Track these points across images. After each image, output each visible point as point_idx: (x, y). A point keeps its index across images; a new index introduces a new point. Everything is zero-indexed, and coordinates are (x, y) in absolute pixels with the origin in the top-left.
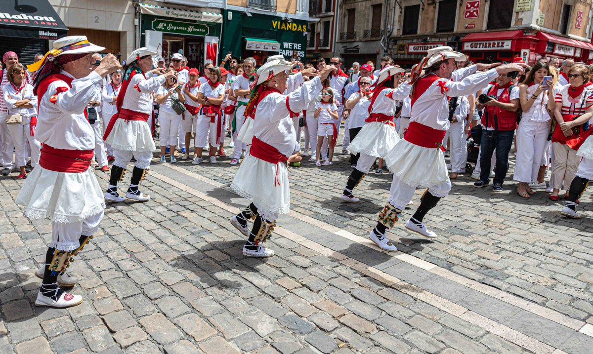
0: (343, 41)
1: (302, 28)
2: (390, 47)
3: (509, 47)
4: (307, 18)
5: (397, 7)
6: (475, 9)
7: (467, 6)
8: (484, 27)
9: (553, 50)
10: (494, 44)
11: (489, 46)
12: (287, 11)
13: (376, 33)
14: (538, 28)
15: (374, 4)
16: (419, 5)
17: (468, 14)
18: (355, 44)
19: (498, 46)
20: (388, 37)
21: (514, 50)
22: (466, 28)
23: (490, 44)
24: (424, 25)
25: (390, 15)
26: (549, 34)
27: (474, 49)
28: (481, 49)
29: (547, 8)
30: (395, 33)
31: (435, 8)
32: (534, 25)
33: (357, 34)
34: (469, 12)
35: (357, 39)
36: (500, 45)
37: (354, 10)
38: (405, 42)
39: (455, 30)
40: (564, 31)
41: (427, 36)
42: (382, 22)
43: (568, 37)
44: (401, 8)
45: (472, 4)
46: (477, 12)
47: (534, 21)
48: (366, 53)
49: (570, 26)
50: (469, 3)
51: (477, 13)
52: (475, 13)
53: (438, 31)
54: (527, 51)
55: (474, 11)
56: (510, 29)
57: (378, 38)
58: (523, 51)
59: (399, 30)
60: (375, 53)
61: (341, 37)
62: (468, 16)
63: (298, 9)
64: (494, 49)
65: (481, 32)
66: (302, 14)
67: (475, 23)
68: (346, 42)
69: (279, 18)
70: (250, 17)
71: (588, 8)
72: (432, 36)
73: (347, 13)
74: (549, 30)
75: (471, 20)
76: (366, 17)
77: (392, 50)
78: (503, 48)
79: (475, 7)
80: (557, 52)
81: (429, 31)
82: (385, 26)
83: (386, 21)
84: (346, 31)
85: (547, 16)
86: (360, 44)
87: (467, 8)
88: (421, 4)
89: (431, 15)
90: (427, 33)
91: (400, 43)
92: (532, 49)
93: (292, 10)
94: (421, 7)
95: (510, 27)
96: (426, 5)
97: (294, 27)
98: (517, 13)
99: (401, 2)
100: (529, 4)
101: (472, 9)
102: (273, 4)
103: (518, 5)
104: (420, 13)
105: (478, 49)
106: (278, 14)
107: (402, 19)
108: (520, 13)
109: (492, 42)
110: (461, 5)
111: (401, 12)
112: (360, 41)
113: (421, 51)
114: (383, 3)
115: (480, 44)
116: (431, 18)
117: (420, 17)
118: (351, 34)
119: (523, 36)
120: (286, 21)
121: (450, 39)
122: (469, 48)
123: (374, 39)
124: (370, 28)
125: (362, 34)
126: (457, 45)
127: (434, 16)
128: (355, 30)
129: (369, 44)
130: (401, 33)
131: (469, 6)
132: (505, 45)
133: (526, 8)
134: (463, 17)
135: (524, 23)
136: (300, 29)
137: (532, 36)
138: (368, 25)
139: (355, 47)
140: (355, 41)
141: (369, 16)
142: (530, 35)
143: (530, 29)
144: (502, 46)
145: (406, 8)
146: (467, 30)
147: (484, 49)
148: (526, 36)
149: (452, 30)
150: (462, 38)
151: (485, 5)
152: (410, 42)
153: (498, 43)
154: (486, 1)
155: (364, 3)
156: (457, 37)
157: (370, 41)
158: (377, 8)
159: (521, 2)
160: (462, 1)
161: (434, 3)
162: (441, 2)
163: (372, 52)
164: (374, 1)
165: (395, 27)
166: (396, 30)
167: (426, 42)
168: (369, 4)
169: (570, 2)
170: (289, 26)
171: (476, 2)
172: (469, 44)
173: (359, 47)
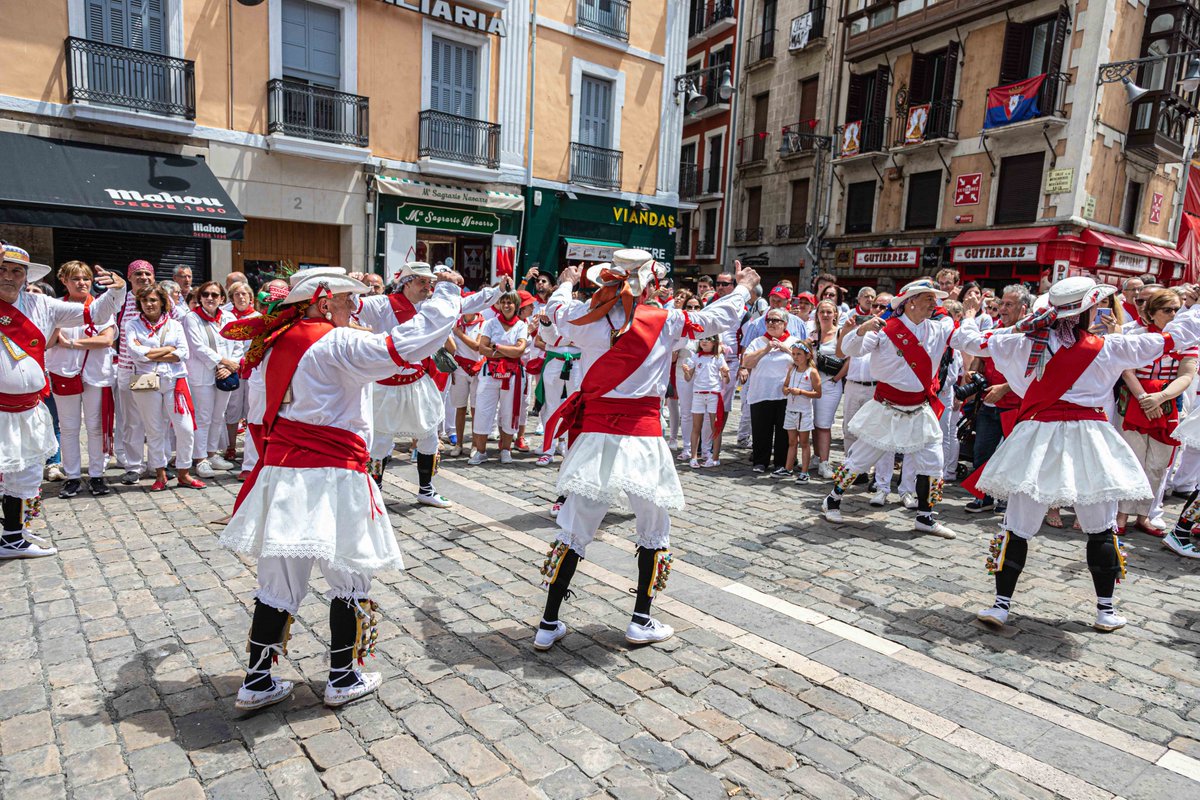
0: (740, 244)
1: (667, 221)
2: (824, 255)
3: (1033, 257)
4: (676, 203)
5: (836, 184)
6: (974, 189)
7: (960, 183)
8: (990, 221)
9: (1111, 262)
10: (1007, 251)
11: (998, 255)
12: (640, 191)
13: (798, 230)
14: (1084, 222)
15: (795, 178)
16: (875, 182)
17: (961, 197)
18: (761, 250)
19: (1014, 255)
20: (820, 238)
21: (1041, 262)
22: (958, 221)
23: (999, 251)
24: (883, 216)
25: (823, 198)
26: (1104, 233)
27: (971, 259)
28: (984, 259)
29: (1099, 188)
30: (832, 231)
31: (902, 186)
32: (1076, 218)
33: (765, 233)
34: (963, 193)
35: (765, 242)
36: (1018, 252)
37: (759, 188)
38: (850, 247)
39: (938, 226)
40: (1130, 228)
41: (888, 236)
42: (809, 212)
43: (1137, 240)
44: (842, 186)
45: (969, 180)
46: (976, 193)
47: (1077, 210)
48: (780, 265)
49: (1140, 219)
50: (963, 178)
51: (977, 196)
52: (973, 196)
53: (908, 227)
54: (1065, 264)
55: (972, 192)
56: (1036, 224)
57: (801, 240)
58: (1058, 263)
59: (838, 225)
60: (797, 265)
61: (737, 238)
62: (961, 202)
63: (659, 187)
64: (1006, 259)
65: (984, 230)
66: (668, 196)
67: (975, 213)
68: (745, 247)
69: (626, 204)
70: (574, 200)
71: (1171, 188)
72: (898, 237)
73: (746, 195)
74: (1103, 227)
75: (965, 209)
76: (781, 202)
77: (827, 262)
78: (1022, 259)
79: (973, 186)
80: (1117, 265)
81: (891, 227)
82: (815, 219)
83: (815, 209)
84: (745, 226)
85: (1099, 202)
86: (769, 250)
87: (960, 186)
88: (878, 179)
89: (895, 198)
90: (889, 231)
91: (842, 247)
92: (1073, 259)
93: (648, 189)
94: (878, 185)
95: (1034, 220)
96: (886, 181)
97: (652, 219)
98: (1048, 196)
99: (842, 176)
100: (1069, 180)
101: (968, 189)
102: (615, 178)
103: (1049, 182)
104: (877, 195)
105: (978, 259)
106: (624, 196)
107: (845, 205)
108: (1052, 197)
109: (1002, 248)
110: (948, 181)
111: (842, 194)
112: (771, 245)
113: (878, 263)
114: (811, 177)
115: (982, 251)
116: (896, 204)
117: (876, 202)
118: (754, 233)
119: (1056, 237)
120: (637, 209)
121: (929, 242)
122: (963, 259)
123: (795, 240)
124: (788, 222)
125: (773, 232)
126: (941, 252)
127: (901, 200)
128: (761, 225)
129: (786, 250)
130: (843, 231)
131: (963, 183)
132: (1025, 252)
133: (1064, 187)
134: (951, 202)
135: (1060, 215)
136: (663, 222)
137: (1074, 237)
138: (783, 217)
139: (761, 256)
140: (761, 245)
141: (785, 199)
142: (1070, 236)
143: (1069, 225)
144: (1021, 255)
145: (851, 185)
146: (960, 227)
147: (989, 259)
148: (1063, 237)
149: (934, 226)
150: (950, 241)
151: (990, 181)
152: (858, 246)
153: (1014, 250)
154: (992, 175)
155: (777, 177)
156: (943, 237)
157: (787, 244)
158: (800, 185)
159: (1054, 176)
160: (950, 174)
161: (901, 177)
162: (913, 177)
163: (791, 264)
164: (794, 173)
165: (831, 220)
166: (834, 224)
167: (886, 246)
168: (785, 179)
169: (1141, 178)
170: (644, 217)
171: (975, 177)
172: (962, 251)
173: (768, 256)
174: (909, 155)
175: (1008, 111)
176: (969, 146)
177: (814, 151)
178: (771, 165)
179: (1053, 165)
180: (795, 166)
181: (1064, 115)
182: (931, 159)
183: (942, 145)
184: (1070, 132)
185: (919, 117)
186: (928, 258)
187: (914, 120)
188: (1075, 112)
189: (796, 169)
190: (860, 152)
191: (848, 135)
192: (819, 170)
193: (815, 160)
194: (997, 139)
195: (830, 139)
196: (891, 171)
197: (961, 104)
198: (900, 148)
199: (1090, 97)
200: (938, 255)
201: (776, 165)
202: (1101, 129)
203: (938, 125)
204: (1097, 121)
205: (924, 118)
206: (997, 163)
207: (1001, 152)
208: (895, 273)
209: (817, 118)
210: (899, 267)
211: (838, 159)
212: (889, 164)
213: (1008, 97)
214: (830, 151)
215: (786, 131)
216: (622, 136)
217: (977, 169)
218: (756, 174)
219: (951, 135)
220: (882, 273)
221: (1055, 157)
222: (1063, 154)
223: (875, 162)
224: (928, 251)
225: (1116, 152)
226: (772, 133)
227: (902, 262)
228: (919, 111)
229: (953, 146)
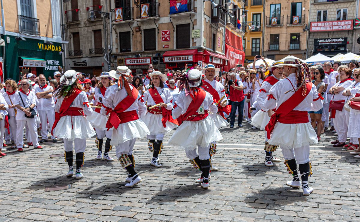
1: (59, 49)
2: (112, 61)
3: (191, 60)
5: (114, 32)
6: (168, 36)
8: (175, 48)
9: (212, 61)
10: (183, 58)
11: (180, 59)
12: (47, 36)
13: (99, 51)
14: (204, 48)
15: (94, 29)
18: (83, 60)
19: (185, 59)
20: (110, 54)
21: (194, 61)
22: (164, 47)
24: (135, 45)
25: (109, 38)
26: (209, 51)
27: (171, 61)
28: (175, 61)
29: (206, 36)
30: (114, 51)
31: (141, 34)
32: (202, 46)
33: (84, 52)
34: (164, 37)
35: (84, 56)
36: (186, 58)
37: (78, 33)
38: (123, 57)
39: (157, 49)
40: (214, 49)
41: (138, 53)
42: (103, 43)
43: (216, 53)
44: (116, 33)
45: (166, 32)
46: (169, 37)
47: (202, 44)
48: (93, 65)
49: (216, 46)
50: (164, 32)
51: (169, 38)
53: (145, 50)
54: (201, 62)
56: (190, 49)
57: (101, 55)
58: (199, 62)
59: (117, 49)
60: (101, 65)
61: (70, 54)
62: (164, 40)
63: (54, 34)
64: (183, 61)
65: (173, 50)
66: (57, 38)
67: (169, 44)
68: (74, 58)
69: (42, 42)
70: (24, 41)
71: (222, 35)
72: (142, 53)
73: (72, 35)
74: (208, 49)
75: (166, 43)
76: (90, 39)
77: (114, 63)
78: (188, 61)
81: (139, 50)
82: (106, 46)
83: (106, 42)
84: (73, 49)
85: (207, 40)
86: (87, 59)
87: (163, 35)
88: (131, 31)
89: (139, 38)
91: (119, 58)
92: (203, 60)
93: (50, 35)
94: (131, 33)
95: (189, 47)
96: (134, 32)
98: (193, 39)
99: (116, 29)
101: (166, 36)
102: (37, 30)
103: (193, 34)
104: (131, 37)
105: (173, 61)
106: (42, 38)
107: (119, 41)
108: (194, 39)
109: (181, 57)
110: (158, 33)
111: (117, 36)
112: (87, 57)
113: (135, 63)
114: (102, 29)
115: (174, 58)
116: (139, 40)
117: (131, 40)
118: (78, 52)
120: (48, 44)
121: (154, 55)
122: (168, 61)
123: (98, 55)
124: (93, 47)
125: (87, 52)
126: (159, 59)
127: (141, 39)
128: (80, 49)
129: (94, 59)
130: (119, 51)
132: (189, 58)
133: (198, 36)
134: (160, 40)
135: (198, 45)
136: (57, 49)
138: (91, 45)
139: (84, 62)
140: (82, 57)
142: (202, 52)
143: (201, 49)
145: (120, 33)
146: (165, 49)
147: (177, 61)
148: (199, 53)
149: (155, 49)
150: (162, 54)
151: (173, 33)
152: (126, 57)
153: (185, 57)
154: (174, 31)
155: (86, 28)
156: (159, 53)
157: (95, 57)
158: (97, 33)
159: (194, 32)
160: (158, 30)
161: (140, 30)
162: (145, 30)
163: (98, 65)
164: (94, 27)
165: (113, 47)
166: (115, 48)
167: (138, 57)
168: (90, 29)
169: (215, 33)
170: (50, 47)
171: (168, 31)
172: (167, 58)
173: (87, 62)
174: (142, 22)
175: (176, 8)
176: (165, 20)
177: (102, 18)
178: (82, 23)
179: (193, 28)
180: (94, 24)
181: (195, 11)
182: (150, 24)
183: (155, 19)
184: (197, 17)
185: (145, 8)
186: (155, 61)
187: (143, 9)
188: (198, 10)
189: (95, 25)
190: (124, 20)
191: (117, 13)
192: (105, 26)
193: (103, 22)
194: (174, 18)
195: (108, 14)
196: (136, 28)
197: (159, 4)
198: (139, 19)
199: (202, 6)
200: (158, 60)
201: (85, 23)
202: (205, 16)
203: (152, 12)
204: (204, 14)
205: (147, 9)
206: (175, 26)
207: (176, 23)
208: (143, 67)
209: (102, 5)
210: (144, 65)
211: (114, 23)
212: (135, 25)
213: (176, 3)
214: (109, 18)
215: (88, 9)
216: (38, 12)
217: (168, 29)
218: (76, 27)
219: (157, 16)
220: (137, 67)
221: (194, 25)
222: (196, 25)
223: (130, 24)
224: (154, 58)
225: (209, 24)
226: (81, 9)
227: (145, 63)
228: (145, 6)
229: (159, 20)
